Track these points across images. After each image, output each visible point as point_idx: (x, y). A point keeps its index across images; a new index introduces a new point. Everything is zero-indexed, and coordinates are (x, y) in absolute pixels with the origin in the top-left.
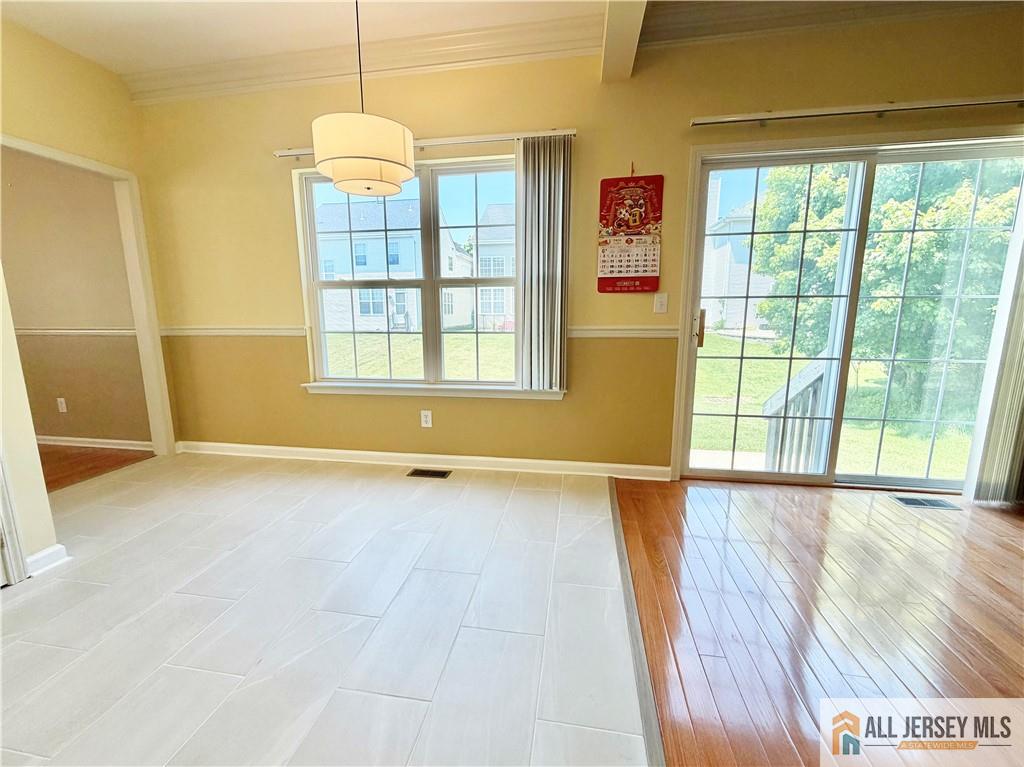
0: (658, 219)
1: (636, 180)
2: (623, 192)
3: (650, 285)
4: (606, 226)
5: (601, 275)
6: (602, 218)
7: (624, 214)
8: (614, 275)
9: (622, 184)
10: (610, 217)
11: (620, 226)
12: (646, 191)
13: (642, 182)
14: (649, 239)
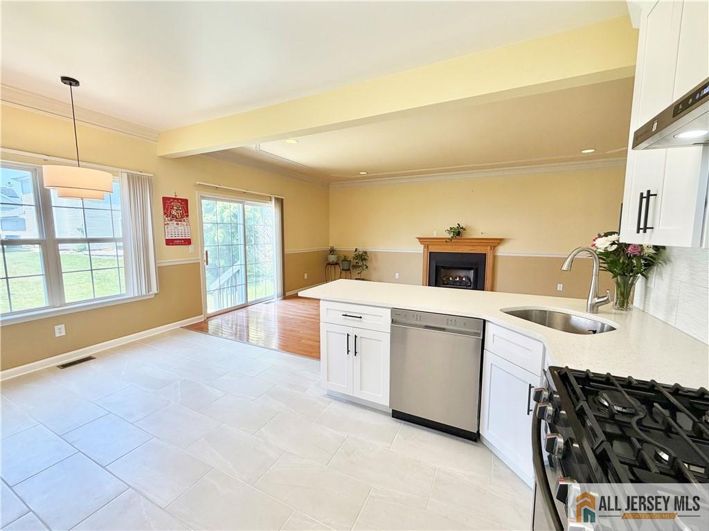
0: (187, 216)
1: (178, 199)
2: (172, 203)
3: (187, 242)
4: (167, 217)
5: (167, 238)
6: (165, 213)
7: (174, 212)
8: (173, 238)
9: (172, 200)
10: (169, 213)
11: (173, 217)
12: (181, 204)
13: (180, 201)
14: (185, 223)
